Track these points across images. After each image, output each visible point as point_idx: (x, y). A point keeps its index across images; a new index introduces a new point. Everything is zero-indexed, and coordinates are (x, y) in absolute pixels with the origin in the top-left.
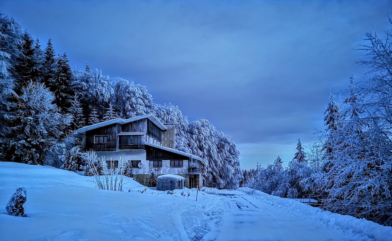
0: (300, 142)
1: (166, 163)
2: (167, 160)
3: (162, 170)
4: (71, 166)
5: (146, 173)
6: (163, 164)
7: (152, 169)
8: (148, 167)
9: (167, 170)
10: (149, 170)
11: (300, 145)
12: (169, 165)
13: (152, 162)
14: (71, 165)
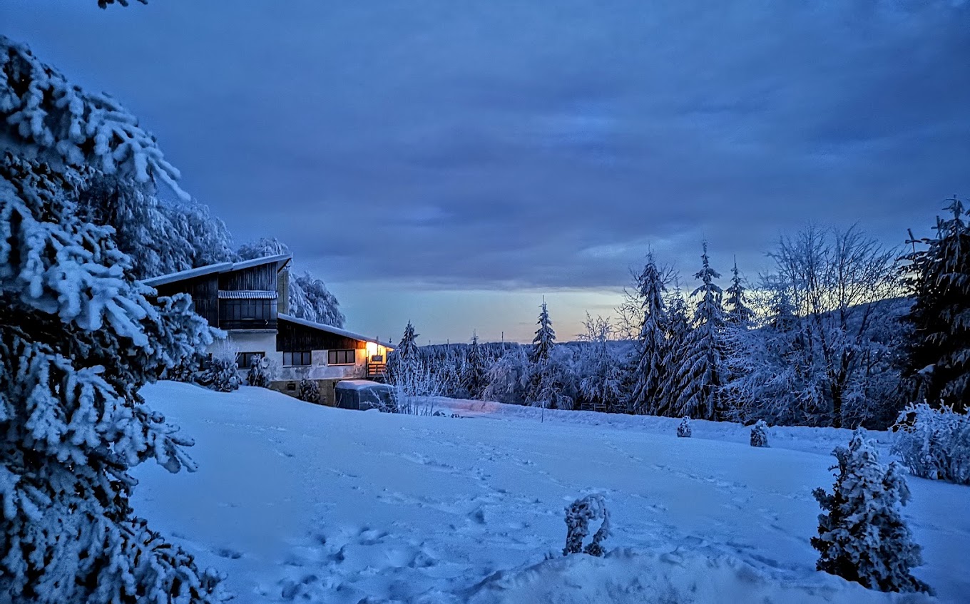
0: (545, 311)
1: (320, 355)
2: (322, 349)
3: (311, 372)
4: (189, 374)
5: (277, 379)
6: (314, 358)
7: (291, 369)
8: (282, 366)
9: (323, 370)
10: (284, 372)
11: (546, 316)
12: (325, 360)
13: (289, 356)
14: (187, 371)
